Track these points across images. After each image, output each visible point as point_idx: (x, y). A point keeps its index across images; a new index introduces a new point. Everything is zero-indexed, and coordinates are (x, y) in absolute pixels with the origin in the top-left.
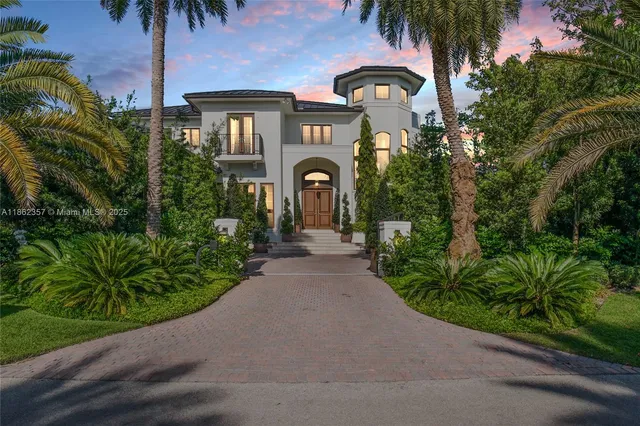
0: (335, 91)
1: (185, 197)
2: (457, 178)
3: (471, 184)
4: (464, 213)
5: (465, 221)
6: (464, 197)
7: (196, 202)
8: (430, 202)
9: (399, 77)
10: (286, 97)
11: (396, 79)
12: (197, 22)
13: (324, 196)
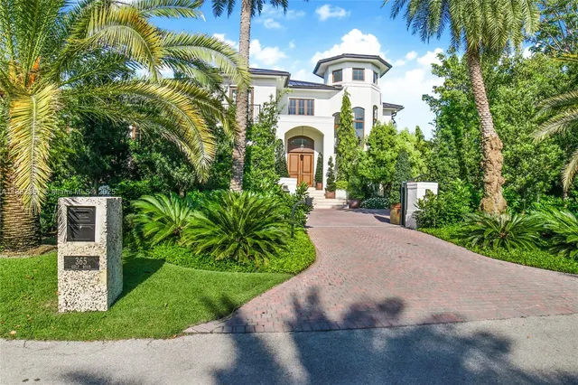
0: (315, 72)
1: (252, 158)
2: (489, 149)
3: (500, 153)
4: (495, 176)
5: (495, 183)
6: (495, 163)
7: (263, 162)
8: (454, 167)
9: (372, 63)
10: (282, 75)
11: (370, 65)
12: (257, 12)
13: (307, 158)
